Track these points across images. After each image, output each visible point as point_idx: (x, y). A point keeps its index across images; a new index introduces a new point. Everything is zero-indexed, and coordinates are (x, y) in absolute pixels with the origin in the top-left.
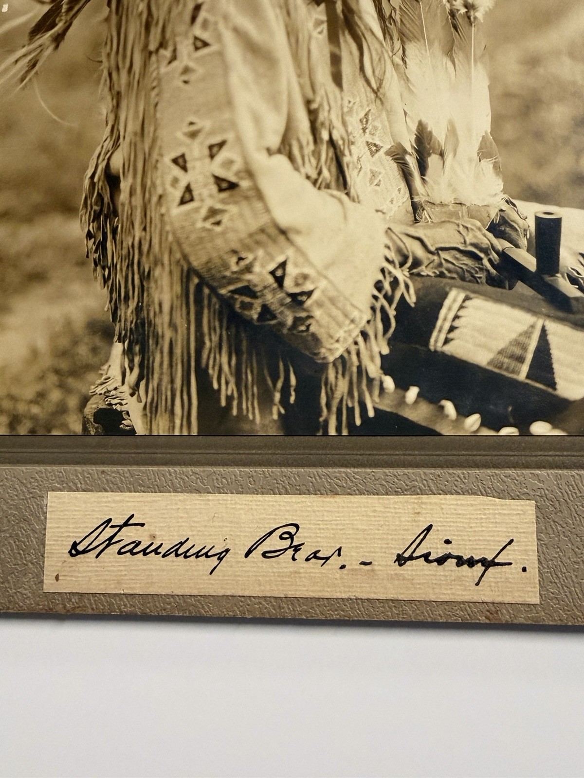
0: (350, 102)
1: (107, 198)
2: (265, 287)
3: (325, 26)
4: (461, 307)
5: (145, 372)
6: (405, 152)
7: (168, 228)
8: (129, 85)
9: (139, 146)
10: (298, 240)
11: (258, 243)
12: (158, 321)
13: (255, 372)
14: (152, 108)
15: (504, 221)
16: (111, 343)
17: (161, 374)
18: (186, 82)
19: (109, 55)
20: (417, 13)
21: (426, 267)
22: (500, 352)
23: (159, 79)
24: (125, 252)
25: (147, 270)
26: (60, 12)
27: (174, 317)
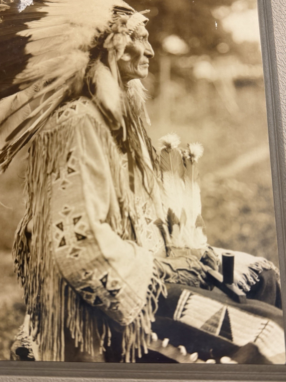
0: (138, 199)
1: (25, 243)
2: (98, 287)
3: (127, 164)
4: (188, 299)
5: (40, 330)
6: (162, 223)
7: (53, 258)
8: (37, 189)
9: (41, 218)
10: (114, 264)
11: (95, 265)
12: (47, 304)
13: (92, 330)
14: (48, 200)
15: (208, 257)
16: (24, 315)
17: (48, 330)
18: (64, 188)
19: (28, 175)
20: (168, 158)
21: (172, 278)
22: (207, 322)
23: (51, 187)
24: (32, 270)
25: (42, 278)
26: (6, 154)
27: (55, 301)
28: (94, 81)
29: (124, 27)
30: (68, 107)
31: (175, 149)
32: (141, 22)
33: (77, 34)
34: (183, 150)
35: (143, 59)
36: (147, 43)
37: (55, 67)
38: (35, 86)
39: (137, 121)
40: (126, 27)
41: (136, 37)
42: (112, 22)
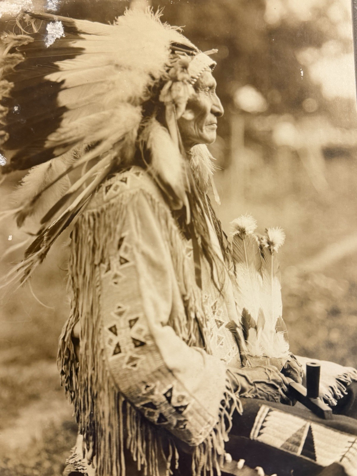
0: (206, 296)
1: (72, 351)
2: (161, 403)
3: (192, 252)
4: (267, 415)
5: (96, 452)
6: (236, 326)
7: (107, 368)
8: (84, 284)
9: (90, 320)
10: (179, 376)
11: (157, 377)
12: (102, 422)
13: (156, 451)
14: (97, 298)
15: (290, 367)
16: (76, 435)
17: (105, 452)
18: (116, 283)
19: (72, 267)
20: (242, 247)
21: (249, 392)
22: (287, 441)
23: (101, 281)
24: (83, 383)
25: (95, 393)
26: (43, 240)
27: (111, 420)
28: (148, 146)
29: (185, 73)
30: (117, 180)
31: (250, 234)
32: (207, 67)
33: (125, 81)
34: (261, 236)
35: (210, 118)
36: (214, 96)
37: (98, 126)
38: (74, 152)
39: (203, 198)
40: (188, 73)
41: (201, 87)
42: (170, 65)
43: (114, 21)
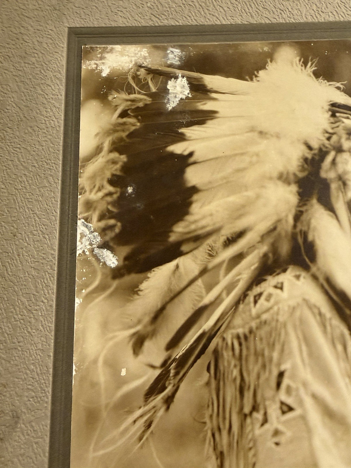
8: (230, 445)
18: (277, 444)
19: (211, 416)
23: (254, 440)
26: (169, 376)
28: (310, 238)
30: (269, 286)
38: (208, 247)
42: (331, 131)
43: (254, 76)
